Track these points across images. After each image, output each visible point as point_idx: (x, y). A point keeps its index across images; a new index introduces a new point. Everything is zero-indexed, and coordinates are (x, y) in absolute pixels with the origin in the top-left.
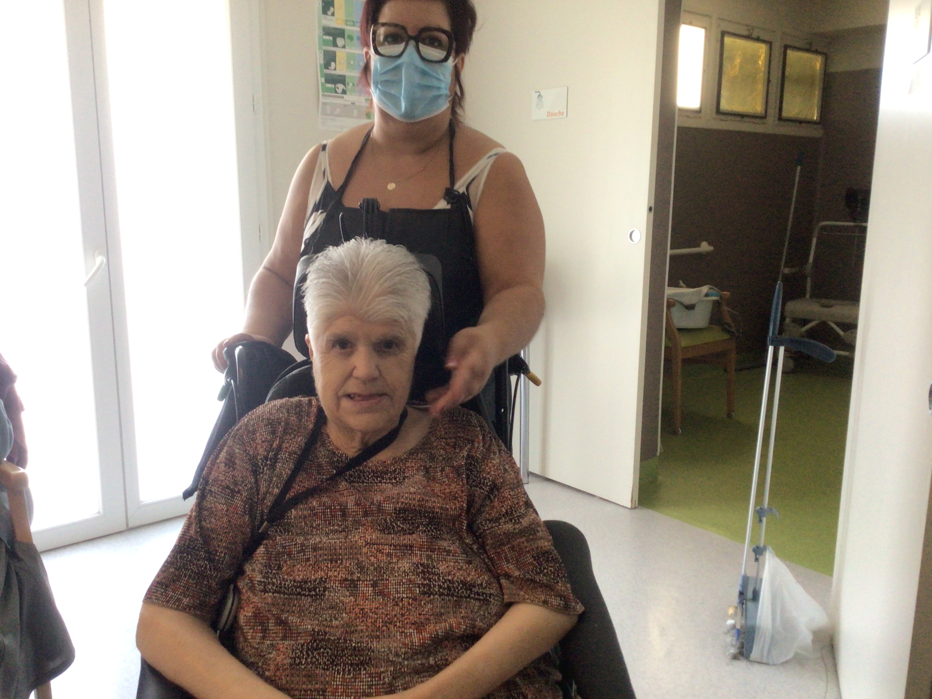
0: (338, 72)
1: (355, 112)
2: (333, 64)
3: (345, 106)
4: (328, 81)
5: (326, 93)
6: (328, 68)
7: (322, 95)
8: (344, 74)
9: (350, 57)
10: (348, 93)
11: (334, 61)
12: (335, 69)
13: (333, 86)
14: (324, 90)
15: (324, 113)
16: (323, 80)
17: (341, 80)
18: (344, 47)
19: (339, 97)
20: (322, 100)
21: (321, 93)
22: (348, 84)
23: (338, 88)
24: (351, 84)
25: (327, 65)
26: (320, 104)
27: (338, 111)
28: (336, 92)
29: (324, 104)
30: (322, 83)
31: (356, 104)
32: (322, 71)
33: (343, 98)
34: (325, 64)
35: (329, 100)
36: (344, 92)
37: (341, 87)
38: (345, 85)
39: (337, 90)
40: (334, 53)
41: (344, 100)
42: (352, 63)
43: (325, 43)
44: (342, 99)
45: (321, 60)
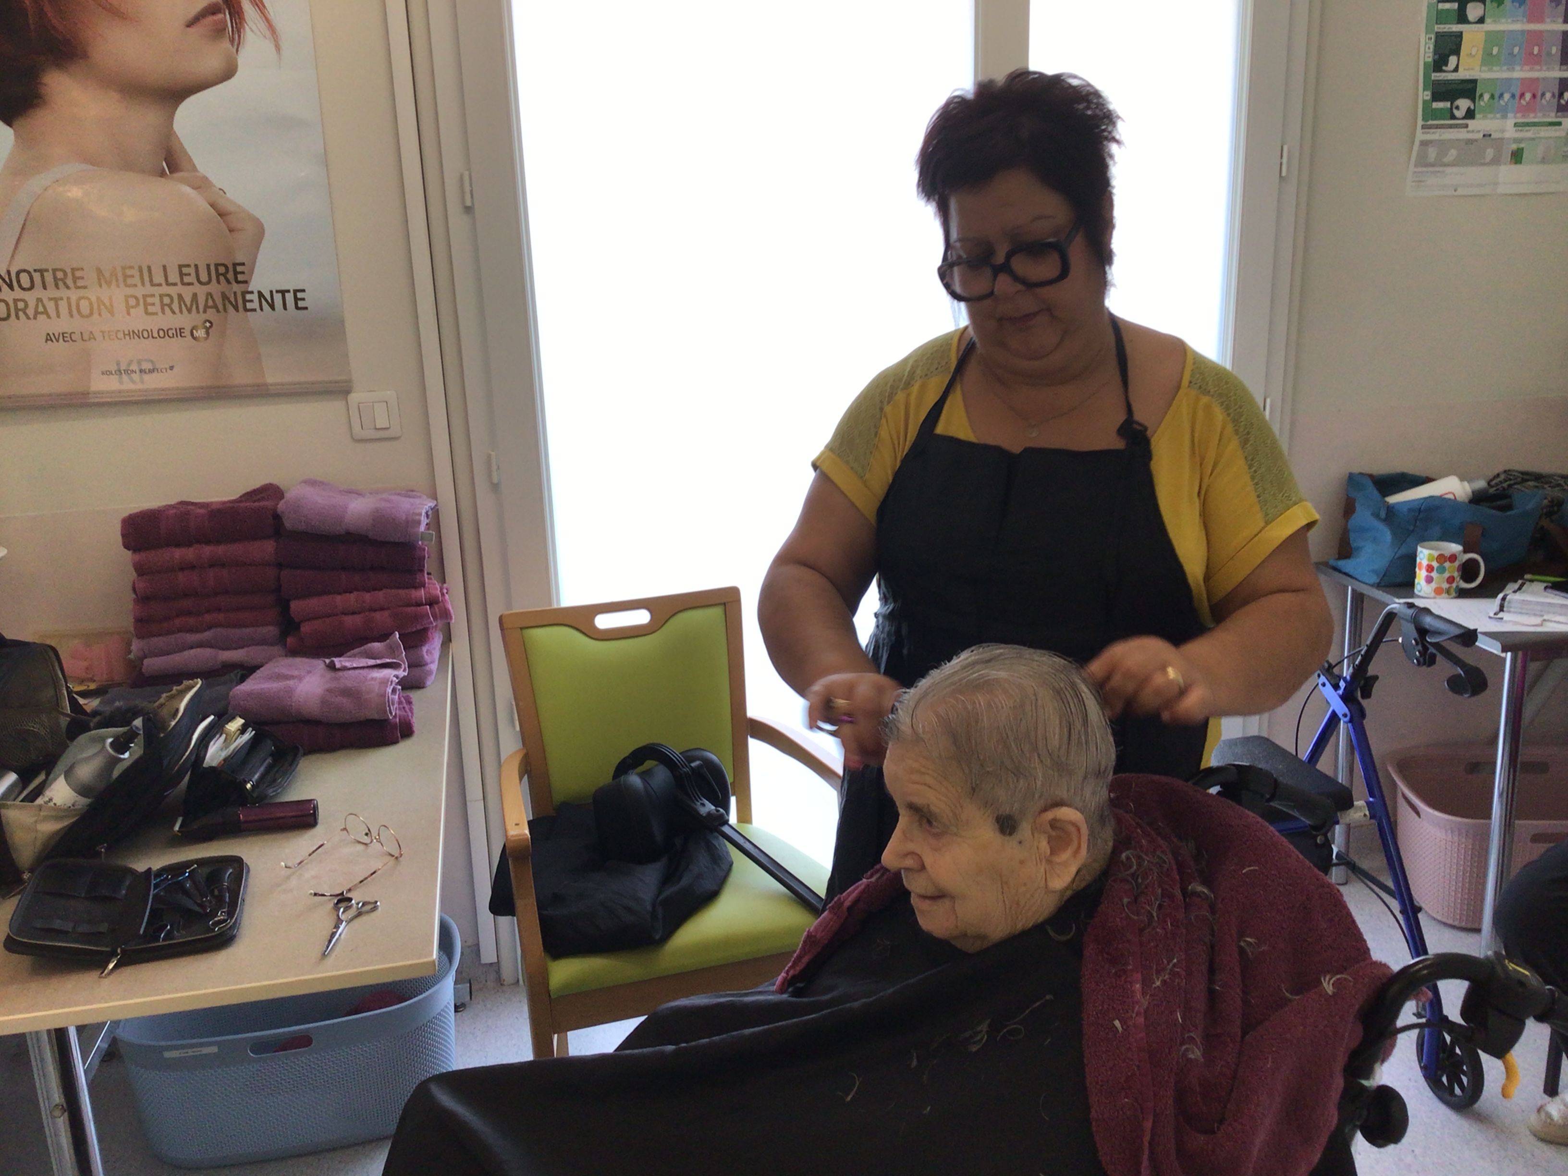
0: (1462, 74)
1: (1490, 153)
2: (1453, 60)
3: (1470, 142)
4: (1436, 97)
5: (1430, 122)
6: (1441, 71)
7: (1423, 127)
8: (1474, 78)
9: (1492, 38)
10: (1477, 116)
11: (1457, 52)
12: (1456, 70)
13: (1448, 104)
14: (1429, 114)
15: (1422, 162)
16: (1428, 95)
17: (1468, 89)
18: (1481, 21)
19: (1456, 126)
20: (1420, 135)
21: (1420, 122)
22: (1481, 96)
23: (1457, 108)
24: (1486, 97)
25: (1439, 63)
26: (1417, 143)
27: (1453, 153)
28: (1453, 117)
29: (1424, 143)
30: (1425, 102)
31: (1492, 137)
32: (1426, 76)
33: (1467, 126)
34: (1434, 60)
35: (1435, 135)
36: (1470, 114)
37: (1464, 104)
38: (1473, 100)
39: (1456, 112)
40: (1459, 35)
41: (1468, 132)
42: (1495, 51)
43: (1441, 17)
44: (1465, 129)
45: (1426, 51)
